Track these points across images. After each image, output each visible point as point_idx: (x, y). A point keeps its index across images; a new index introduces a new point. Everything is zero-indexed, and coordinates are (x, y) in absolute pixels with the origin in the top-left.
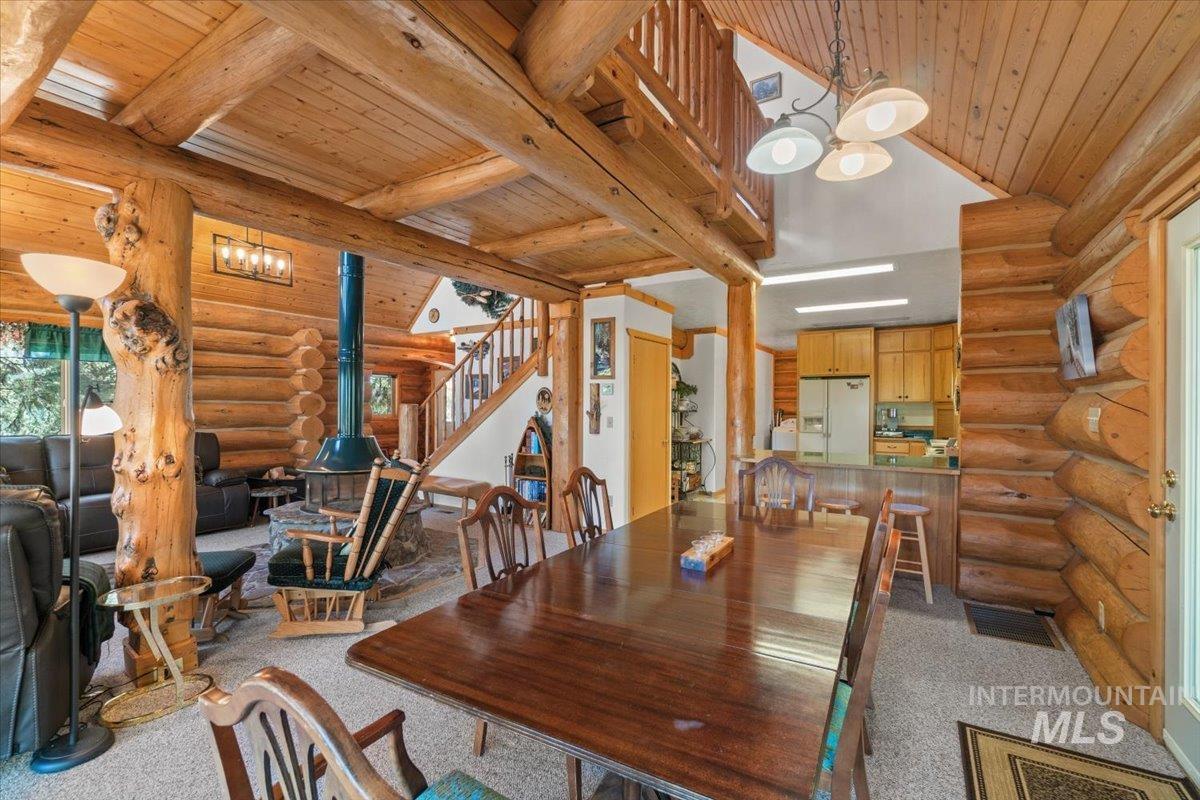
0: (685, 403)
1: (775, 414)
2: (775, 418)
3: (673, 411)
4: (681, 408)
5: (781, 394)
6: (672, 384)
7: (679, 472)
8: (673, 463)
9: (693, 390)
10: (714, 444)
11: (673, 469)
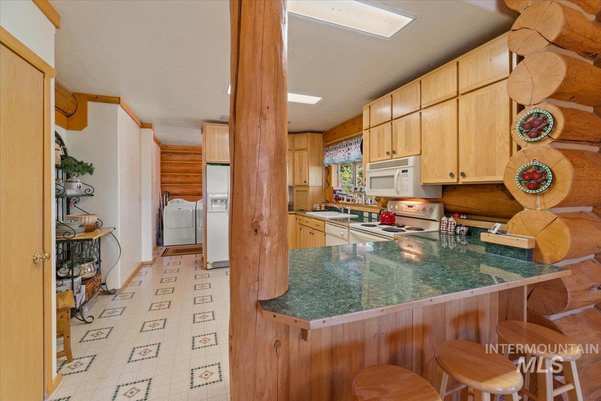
0: (75, 185)
1: (163, 196)
2: (163, 198)
3: (57, 197)
4: (69, 192)
5: (166, 179)
6: (54, 157)
7: (68, 282)
8: (58, 269)
9: (88, 169)
10: (119, 234)
11: (58, 278)
